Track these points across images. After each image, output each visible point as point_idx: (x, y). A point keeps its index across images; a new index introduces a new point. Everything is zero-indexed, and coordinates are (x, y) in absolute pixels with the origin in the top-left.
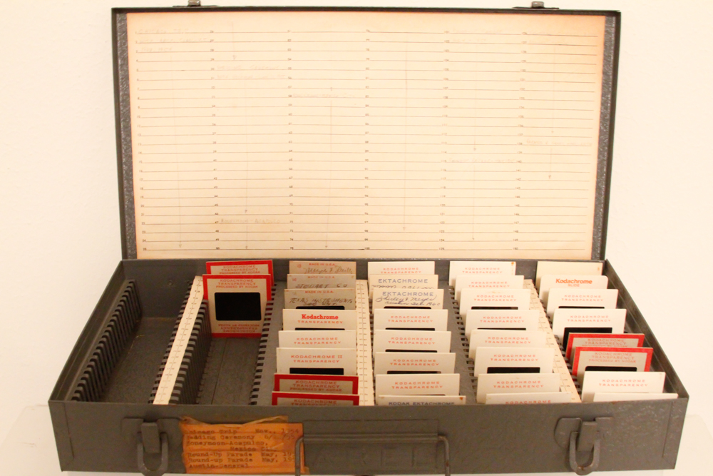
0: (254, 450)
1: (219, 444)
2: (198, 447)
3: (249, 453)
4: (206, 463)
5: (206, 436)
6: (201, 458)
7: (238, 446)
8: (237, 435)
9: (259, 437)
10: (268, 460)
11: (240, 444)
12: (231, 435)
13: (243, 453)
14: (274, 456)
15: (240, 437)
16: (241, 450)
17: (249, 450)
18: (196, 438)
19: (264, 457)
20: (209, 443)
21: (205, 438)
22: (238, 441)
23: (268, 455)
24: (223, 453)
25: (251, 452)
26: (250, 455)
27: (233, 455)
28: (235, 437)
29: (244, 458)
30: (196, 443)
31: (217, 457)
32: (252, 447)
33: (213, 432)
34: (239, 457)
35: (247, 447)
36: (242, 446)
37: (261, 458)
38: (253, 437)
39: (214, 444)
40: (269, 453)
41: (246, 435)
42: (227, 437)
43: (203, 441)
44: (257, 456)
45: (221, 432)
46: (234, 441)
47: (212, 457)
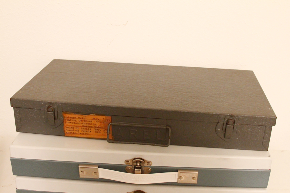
0: (92, 127)
1: (78, 123)
2: (70, 124)
3: (90, 128)
4: (73, 132)
5: (73, 119)
6: (71, 129)
7: (86, 125)
9: (94, 122)
10: (97, 132)
11: (86, 124)
12: (83, 120)
13: (87, 128)
14: (100, 131)
15: (86, 121)
17: (90, 127)
18: (69, 120)
19: (96, 131)
20: (74, 123)
21: (72, 121)
22: (86, 122)
24: (79, 127)
25: (91, 128)
26: (90, 129)
27: (83, 129)
28: (84, 121)
29: (88, 130)
30: (69, 123)
31: (77, 130)
32: (91, 126)
33: (76, 118)
34: (86, 130)
35: (89, 125)
36: (87, 125)
37: (94, 131)
38: (92, 121)
39: (76, 123)
40: (98, 129)
41: (89, 120)
42: (81, 121)
43: (72, 122)
44: (93, 130)
45: (79, 118)
47: (75, 129)
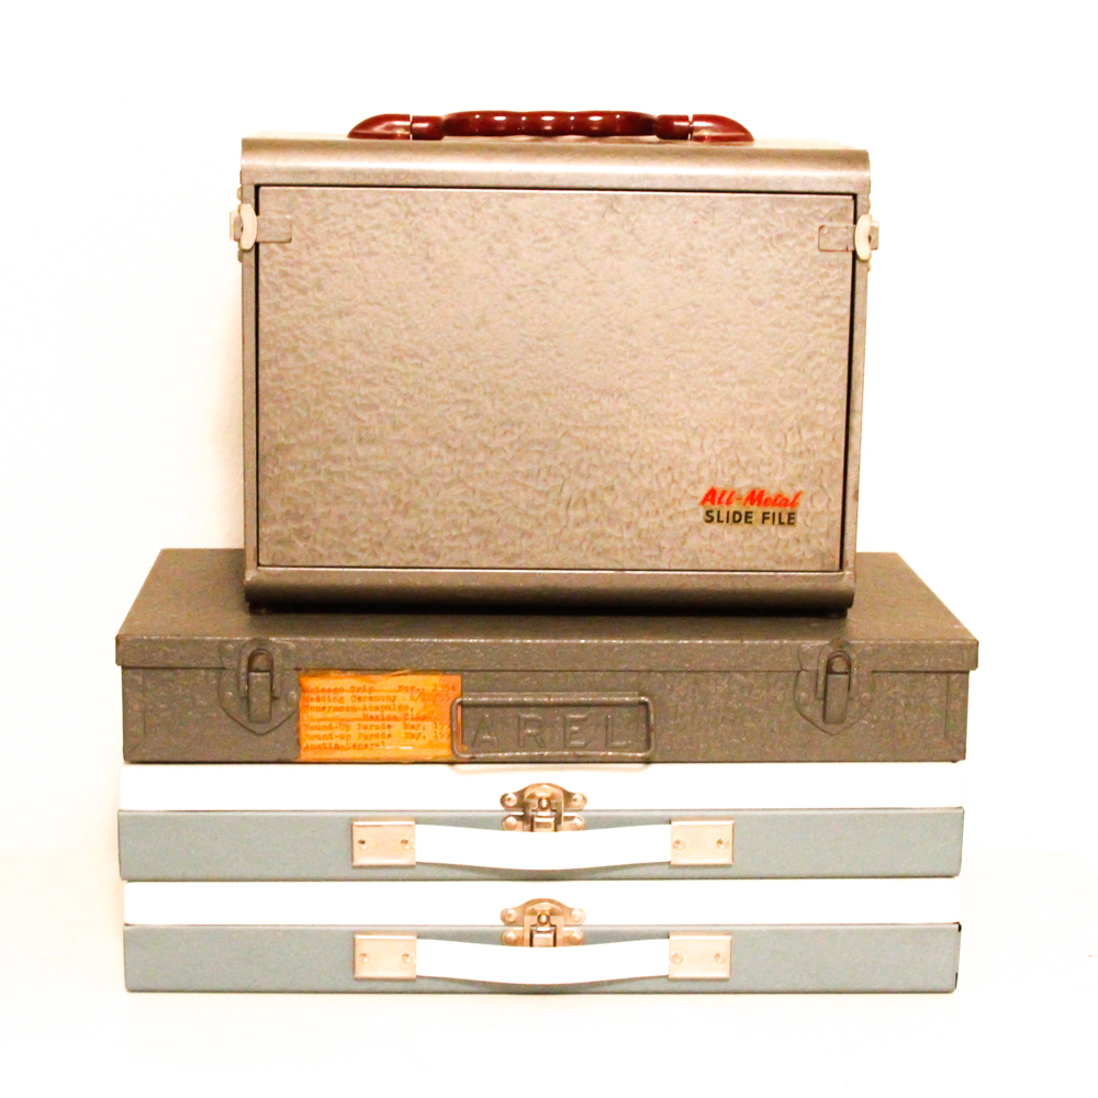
0: (395, 718)
1: (348, 709)
2: (319, 715)
3: (387, 723)
4: (327, 742)
5: (332, 695)
6: (322, 733)
7: (374, 713)
8: (373, 694)
9: (403, 698)
10: (413, 736)
11: (377, 708)
12: (367, 695)
13: (380, 723)
14: (420, 730)
15: (377, 699)
16: (377, 719)
17: (389, 719)
18: (318, 700)
19: (408, 731)
20: (336, 709)
21: (329, 700)
22: (374, 704)
23: (413, 727)
24: (350, 723)
25: (391, 723)
26: (389, 727)
27: (365, 728)
28: (371, 698)
29: (380, 732)
30: (318, 709)
31: (343, 732)
32: (392, 713)
33: (342, 690)
34: (374, 731)
35: (386, 713)
36: (379, 713)
37: (403, 732)
38: (395, 697)
39: (341, 709)
40: (415, 723)
41: (385, 694)
42: (359, 698)
43: (327, 704)
44: (398, 726)
45: (353, 689)
46: (368, 703)
47: (337, 732)
